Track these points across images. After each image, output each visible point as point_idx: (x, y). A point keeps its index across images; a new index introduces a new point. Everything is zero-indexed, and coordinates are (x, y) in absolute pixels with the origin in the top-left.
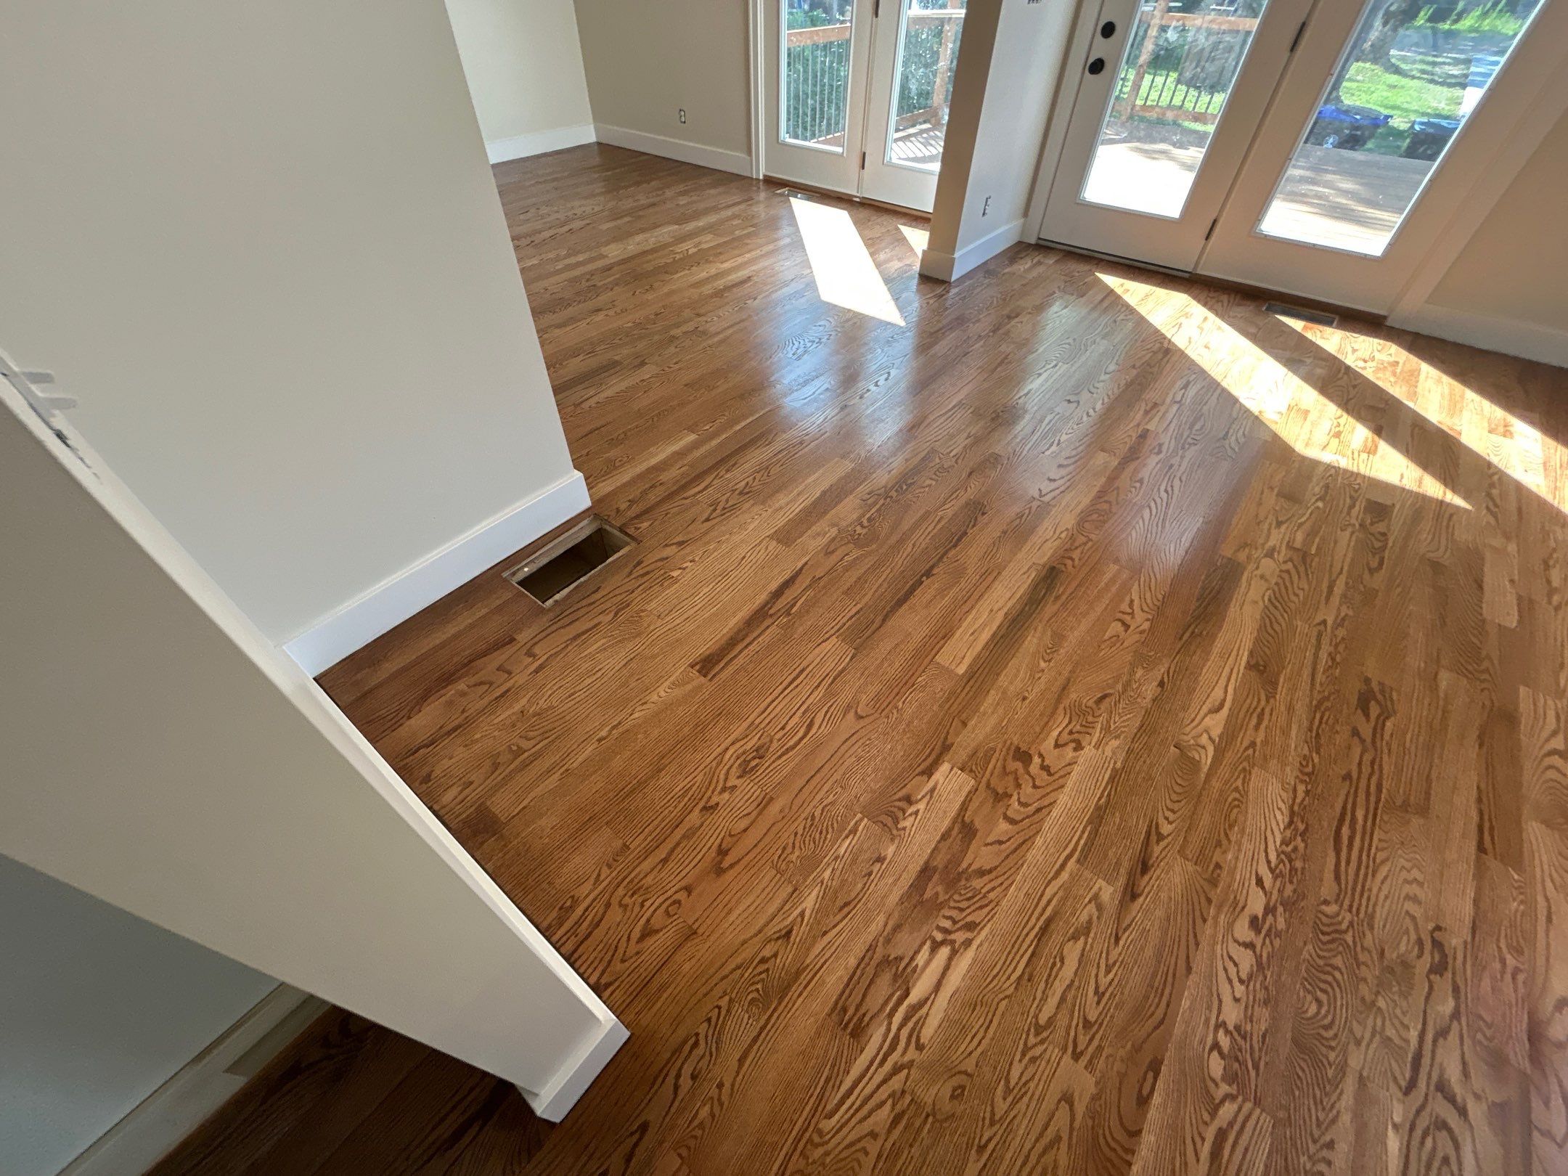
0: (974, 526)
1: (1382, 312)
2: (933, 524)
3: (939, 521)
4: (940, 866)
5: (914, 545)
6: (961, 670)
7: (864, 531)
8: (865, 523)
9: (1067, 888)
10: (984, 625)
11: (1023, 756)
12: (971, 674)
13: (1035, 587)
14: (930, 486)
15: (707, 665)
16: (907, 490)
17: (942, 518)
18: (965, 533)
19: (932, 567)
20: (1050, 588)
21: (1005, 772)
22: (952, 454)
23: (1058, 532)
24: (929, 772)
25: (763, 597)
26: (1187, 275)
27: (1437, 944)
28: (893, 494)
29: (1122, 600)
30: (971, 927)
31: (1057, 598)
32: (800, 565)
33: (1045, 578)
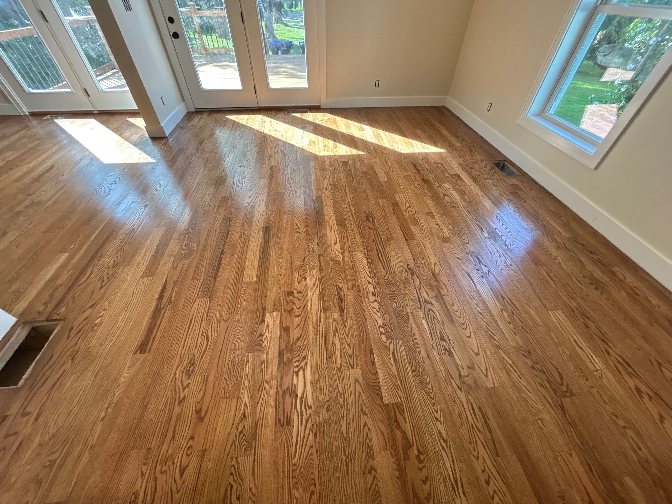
0: (230, 227)
1: (318, 104)
2: (214, 234)
3: (216, 232)
4: (284, 348)
5: (211, 246)
6: (255, 279)
7: (186, 251)
8: (185, 248)
9: (325, 323)
10: (254, 260)
11: (291, 293)
12: (259, 278)
13: (264, 236)
14: (204, 220)
15: (143, 348)
16: (195, 226)
17: (216, 230)
18: (229, 231)
19: (223, 250)
20: (269, 234)
21: (288, 303)
22: (206, 204)
23: (261, 214)
24: (263, 321)
25: (154, 303)
26: (257, 108)
27: (409, 269)
28: (190, 230)
29: (293, 226)
30: (304, 358)
31: (273, 236)
32: (164, 280)
33: (266, 232)
